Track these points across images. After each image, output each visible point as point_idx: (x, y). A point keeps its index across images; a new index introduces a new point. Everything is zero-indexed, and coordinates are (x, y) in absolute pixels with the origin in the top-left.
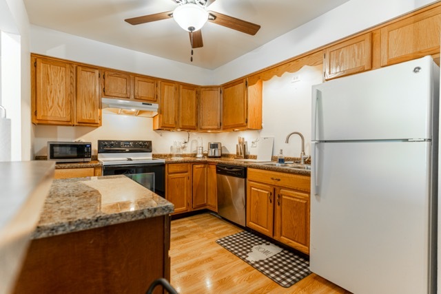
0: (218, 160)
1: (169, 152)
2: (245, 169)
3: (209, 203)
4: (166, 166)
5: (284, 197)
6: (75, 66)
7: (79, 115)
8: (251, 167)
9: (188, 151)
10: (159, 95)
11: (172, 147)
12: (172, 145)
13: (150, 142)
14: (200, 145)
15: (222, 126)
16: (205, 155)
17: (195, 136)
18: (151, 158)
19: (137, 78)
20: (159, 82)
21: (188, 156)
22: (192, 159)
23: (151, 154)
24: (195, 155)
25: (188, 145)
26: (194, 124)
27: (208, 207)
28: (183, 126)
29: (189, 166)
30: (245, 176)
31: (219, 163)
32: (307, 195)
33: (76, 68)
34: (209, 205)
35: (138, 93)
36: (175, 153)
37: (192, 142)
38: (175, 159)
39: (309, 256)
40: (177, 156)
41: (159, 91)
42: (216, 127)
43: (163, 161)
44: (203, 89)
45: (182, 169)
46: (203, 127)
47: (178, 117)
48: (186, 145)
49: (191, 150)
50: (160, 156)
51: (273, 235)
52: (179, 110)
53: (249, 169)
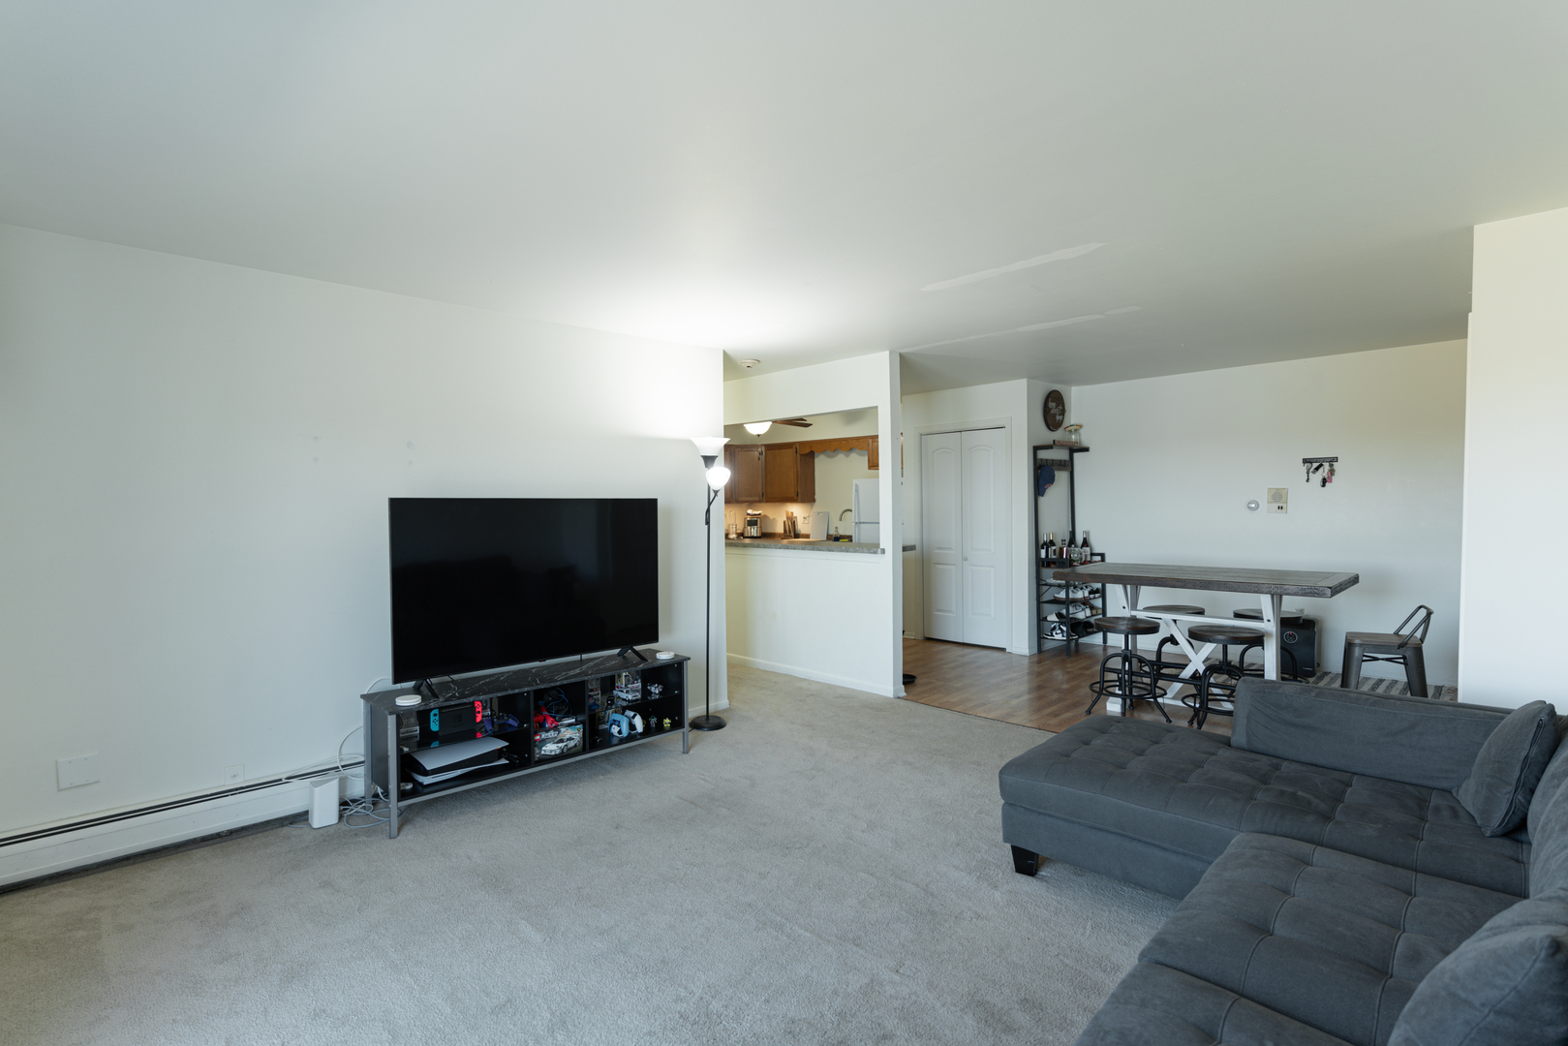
15: (765, 498)
42: (757, 499)
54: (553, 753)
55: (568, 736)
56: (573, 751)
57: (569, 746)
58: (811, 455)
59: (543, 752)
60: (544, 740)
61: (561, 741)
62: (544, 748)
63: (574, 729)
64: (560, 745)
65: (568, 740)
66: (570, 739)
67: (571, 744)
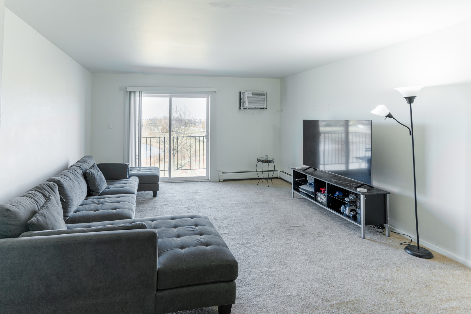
54: (320, 201)
56: (323, 204)
57: (323, 202)
60: (318, 195)
62: (318, 198)
63: (324, 197)
64: (321, 199)
65: (323, 199)
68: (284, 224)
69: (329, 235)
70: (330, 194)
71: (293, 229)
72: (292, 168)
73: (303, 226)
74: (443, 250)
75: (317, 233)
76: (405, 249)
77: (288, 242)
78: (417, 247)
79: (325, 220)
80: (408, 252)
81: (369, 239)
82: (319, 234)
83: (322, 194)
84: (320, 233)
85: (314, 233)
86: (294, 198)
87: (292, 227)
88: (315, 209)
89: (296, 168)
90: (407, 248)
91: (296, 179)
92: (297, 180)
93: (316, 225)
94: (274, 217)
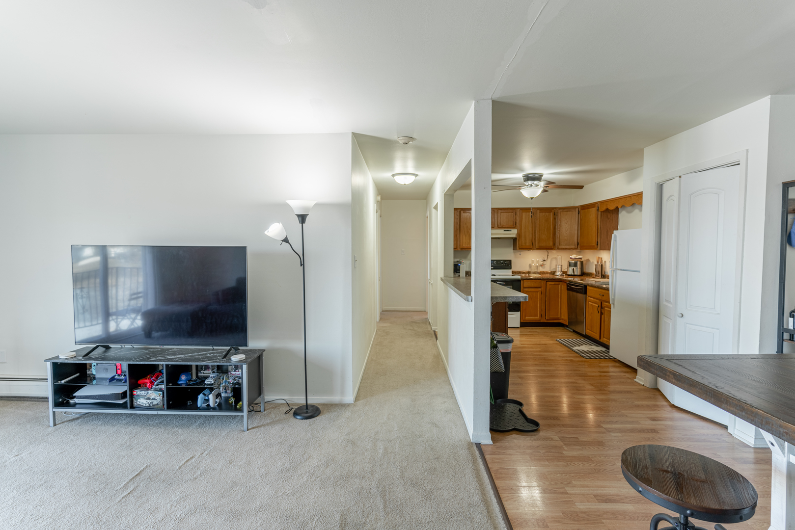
0: (570, 279)
1: (527, 269)
2: (586, 287)
3: (562, 317)
4: (522, 282)
5: (606, 308)
6: (459, 210)
7: (461, 244)
8: (592, 286)
9: (547, 269)
10: (518, 222)
11: (530, 265)
12: (531, 263)
13: (510, 261)
14: (559, 263)
15: (579, 246)
16: (564, 273)
17: (554, 254)
18: (511, 274)
19: (500, 211)
20: (518, 210)
21: (547, 273)
22: (551, 276)
23: (511, 271)
24: (553, 273)
25: (548, 263)
26: (551, 244)
27: (561, 321)
28: (539, 246)
29: (543, 283)
30: (586, 293)
31: (569, 281)
32: (609, 309)
33: (460, 212)
34: (563, 319)
35: (500, 223)
36: (533, 271)
37: (551, 260)
38: (532, 276)
39: (609, 346)
40: (535, 273)
41: (518, 218)
42: (573, 247)
43: (519, 277)
44: (560, 211)
45: (536, 285)
46: (560, 247)
47: (535, 239)
48: (545, 263)
49: (550, 268)
50: (519, 273)
51: (600, 338)
52: (535, 232)
53: (588, 287)
54: (144, 405)
55: (153, 397)
56: (156, 407)
57: (154, 403)
58: (616, 211)
59: (138, 403)
60: (138, 395)
61: (149, 399)
62: (138, 400)
63: (156, 393)
64: (148, 401)
65: (153, 399)
66: (154, 399)
67: (155, 402)
68: (104, 488)
69: (205, 454)
70: (171, 384)
71: (136, 484)
72: (46, 360)
73: (147, 467)
74: (320, 398)
75: (185, 463)
76: (293, 415)
77: (160, 516)
78: (305, 408)
79: (168, 434)
80: (298, 417)
81: (253, 428)
82: (190, 462)
83: (148, 389)
84: (188, 460)
85: (180, 468)
86: (55, 425)
87: (128, 483)
88: (128, 423)
89: (61, 357)
90: (296, 414)
91: (63, 382)
92: (65, 383)
93: (165, 452)
94: (59, 491)
